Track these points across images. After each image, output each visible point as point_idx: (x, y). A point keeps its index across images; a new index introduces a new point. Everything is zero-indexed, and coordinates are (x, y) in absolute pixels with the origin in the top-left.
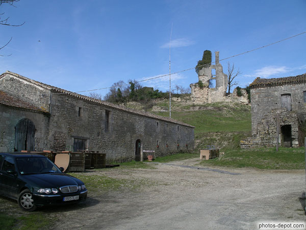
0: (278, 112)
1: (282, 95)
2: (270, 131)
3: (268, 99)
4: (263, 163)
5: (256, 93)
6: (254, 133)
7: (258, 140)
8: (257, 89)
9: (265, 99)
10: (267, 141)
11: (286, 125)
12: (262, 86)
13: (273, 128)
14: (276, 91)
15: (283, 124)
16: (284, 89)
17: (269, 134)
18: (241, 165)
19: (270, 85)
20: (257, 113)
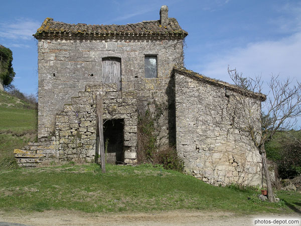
0: (101, 92)
1: (104, 59)
2: (83, 130)
3: (76, 65)
4: (88, 199)
5: (52, 51)
6: (43, 133)
7: (54, 148)
8: (54, 41)
9: (70, 65)
10: (75, 151)
11: (114, 120)
12: (64, 35)
13: (88, 124)
14: (92, 49)
15: (109, 117)
16: (110, 47)
17: (79, 136)
18: (40, 206)
19: (81, 36)
20: (51, 92)
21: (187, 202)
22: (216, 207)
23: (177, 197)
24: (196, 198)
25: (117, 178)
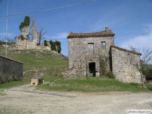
0: (88, 54)
1: (88, 44)
2: (82, 66)
3: (80, 46)
4: (85, 88)
5: (72, 42)
6: (70, 67)
7: (74, 72)
8: (73, 39)
9: (78, 46)
10: (80, 73)
11: (92, 63)
12: (76, 37)
13: (84, 64)
14: (84, 41)
15: (90, 62)
16: (90, 40)
17: (81, 68)
18: (70, 90)
19: (81, 37)
20: (72, 54)
21: (116, 89)
22: (126, 90)
23: (113, 87)
24: (120, 87)
25: (93, 81)
